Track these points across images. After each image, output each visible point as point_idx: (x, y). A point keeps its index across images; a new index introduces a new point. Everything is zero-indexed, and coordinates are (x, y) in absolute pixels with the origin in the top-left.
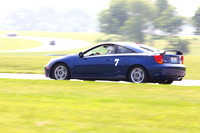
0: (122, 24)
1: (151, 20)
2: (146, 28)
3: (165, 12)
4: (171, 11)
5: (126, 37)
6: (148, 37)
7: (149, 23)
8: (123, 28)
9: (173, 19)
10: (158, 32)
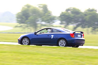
0: (27, 19)
1: (40, 17)
2: (38, 21)
3: (46, 14)
4: (50, 13)
5: (29, 25)
6: (39, 25)
7: (39, 19)
8: (27, 21)
9: (50, 17)
10: (43, 23)
